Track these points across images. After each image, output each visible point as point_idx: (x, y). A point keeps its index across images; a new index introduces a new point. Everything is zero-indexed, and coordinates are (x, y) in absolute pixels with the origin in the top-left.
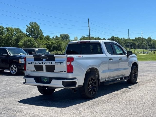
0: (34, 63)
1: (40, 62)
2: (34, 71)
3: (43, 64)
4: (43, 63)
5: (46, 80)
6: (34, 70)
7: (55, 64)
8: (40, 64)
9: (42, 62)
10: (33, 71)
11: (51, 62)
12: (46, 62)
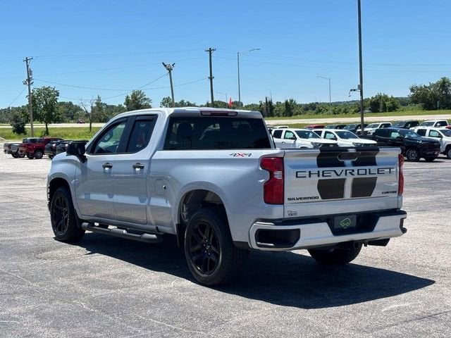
0: (319, 176)
1: (339, 170)
2: (316, 200)
3: (346, 175)
4: (348, 172)
5: (348, 224)
6: (315, 198)
7: (378, 173)
8: (338, 177)
9: (344, 168)
10: (309, 200)
11: (367, 168)
12: (356, 168)
